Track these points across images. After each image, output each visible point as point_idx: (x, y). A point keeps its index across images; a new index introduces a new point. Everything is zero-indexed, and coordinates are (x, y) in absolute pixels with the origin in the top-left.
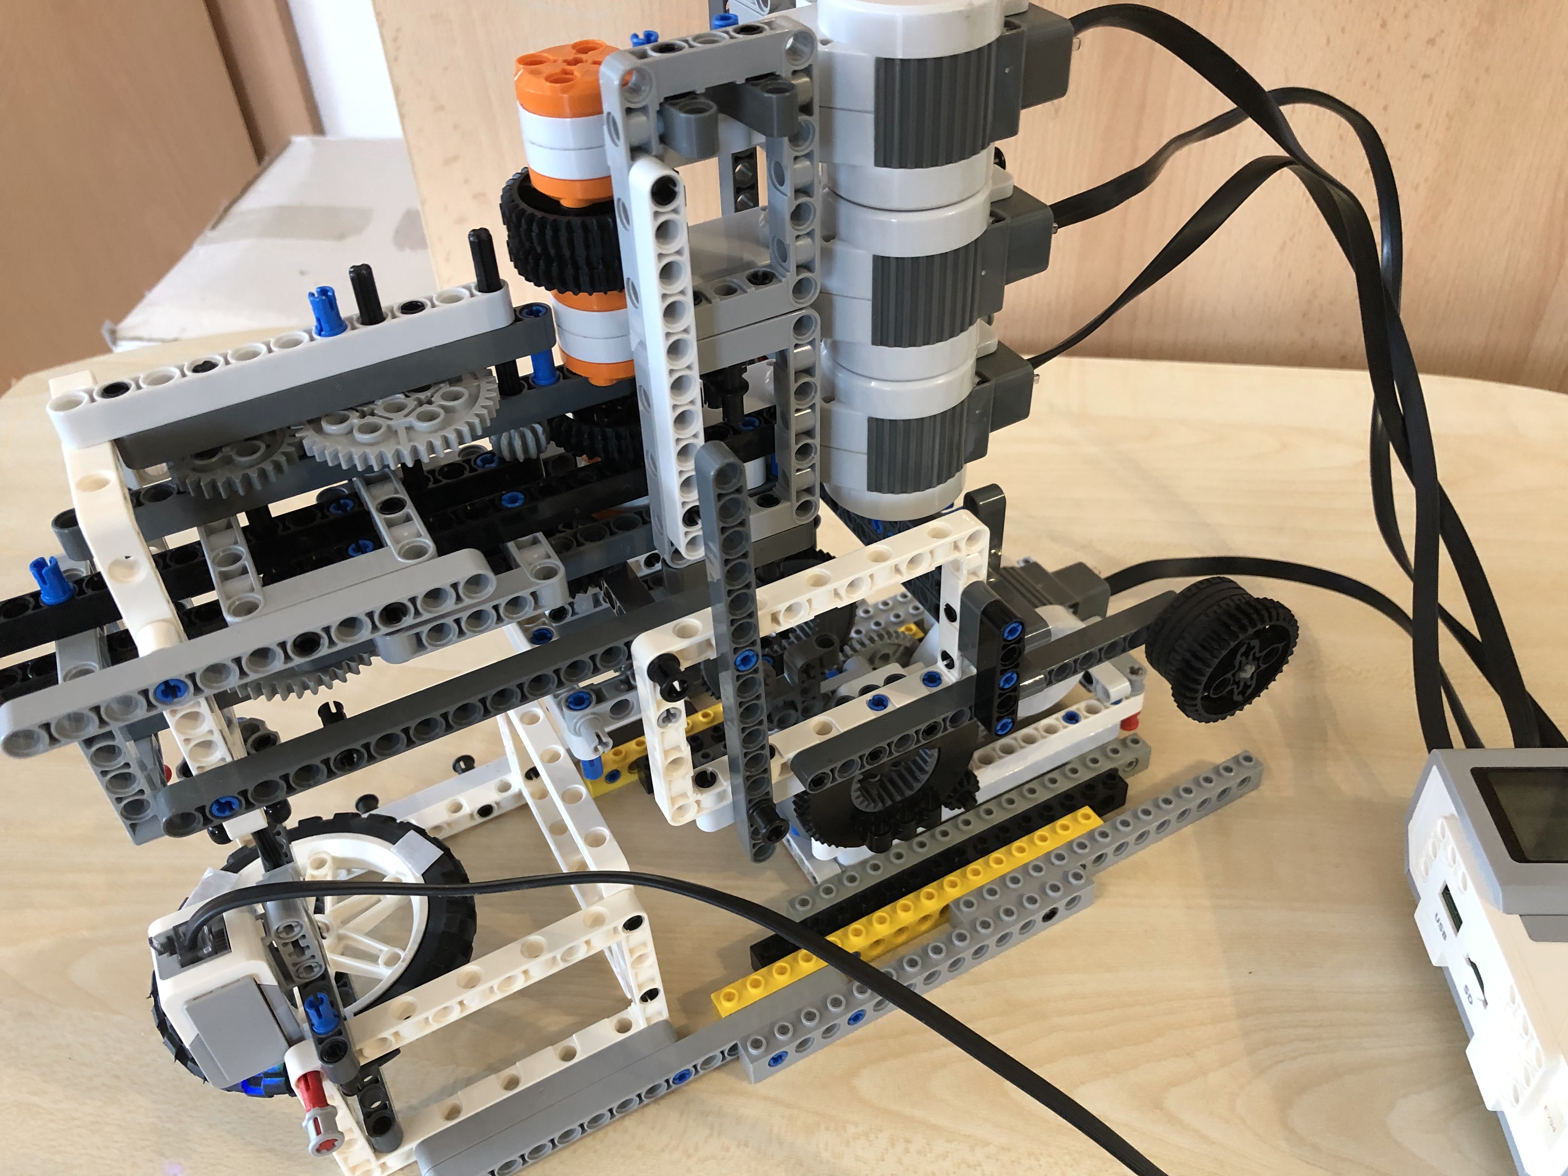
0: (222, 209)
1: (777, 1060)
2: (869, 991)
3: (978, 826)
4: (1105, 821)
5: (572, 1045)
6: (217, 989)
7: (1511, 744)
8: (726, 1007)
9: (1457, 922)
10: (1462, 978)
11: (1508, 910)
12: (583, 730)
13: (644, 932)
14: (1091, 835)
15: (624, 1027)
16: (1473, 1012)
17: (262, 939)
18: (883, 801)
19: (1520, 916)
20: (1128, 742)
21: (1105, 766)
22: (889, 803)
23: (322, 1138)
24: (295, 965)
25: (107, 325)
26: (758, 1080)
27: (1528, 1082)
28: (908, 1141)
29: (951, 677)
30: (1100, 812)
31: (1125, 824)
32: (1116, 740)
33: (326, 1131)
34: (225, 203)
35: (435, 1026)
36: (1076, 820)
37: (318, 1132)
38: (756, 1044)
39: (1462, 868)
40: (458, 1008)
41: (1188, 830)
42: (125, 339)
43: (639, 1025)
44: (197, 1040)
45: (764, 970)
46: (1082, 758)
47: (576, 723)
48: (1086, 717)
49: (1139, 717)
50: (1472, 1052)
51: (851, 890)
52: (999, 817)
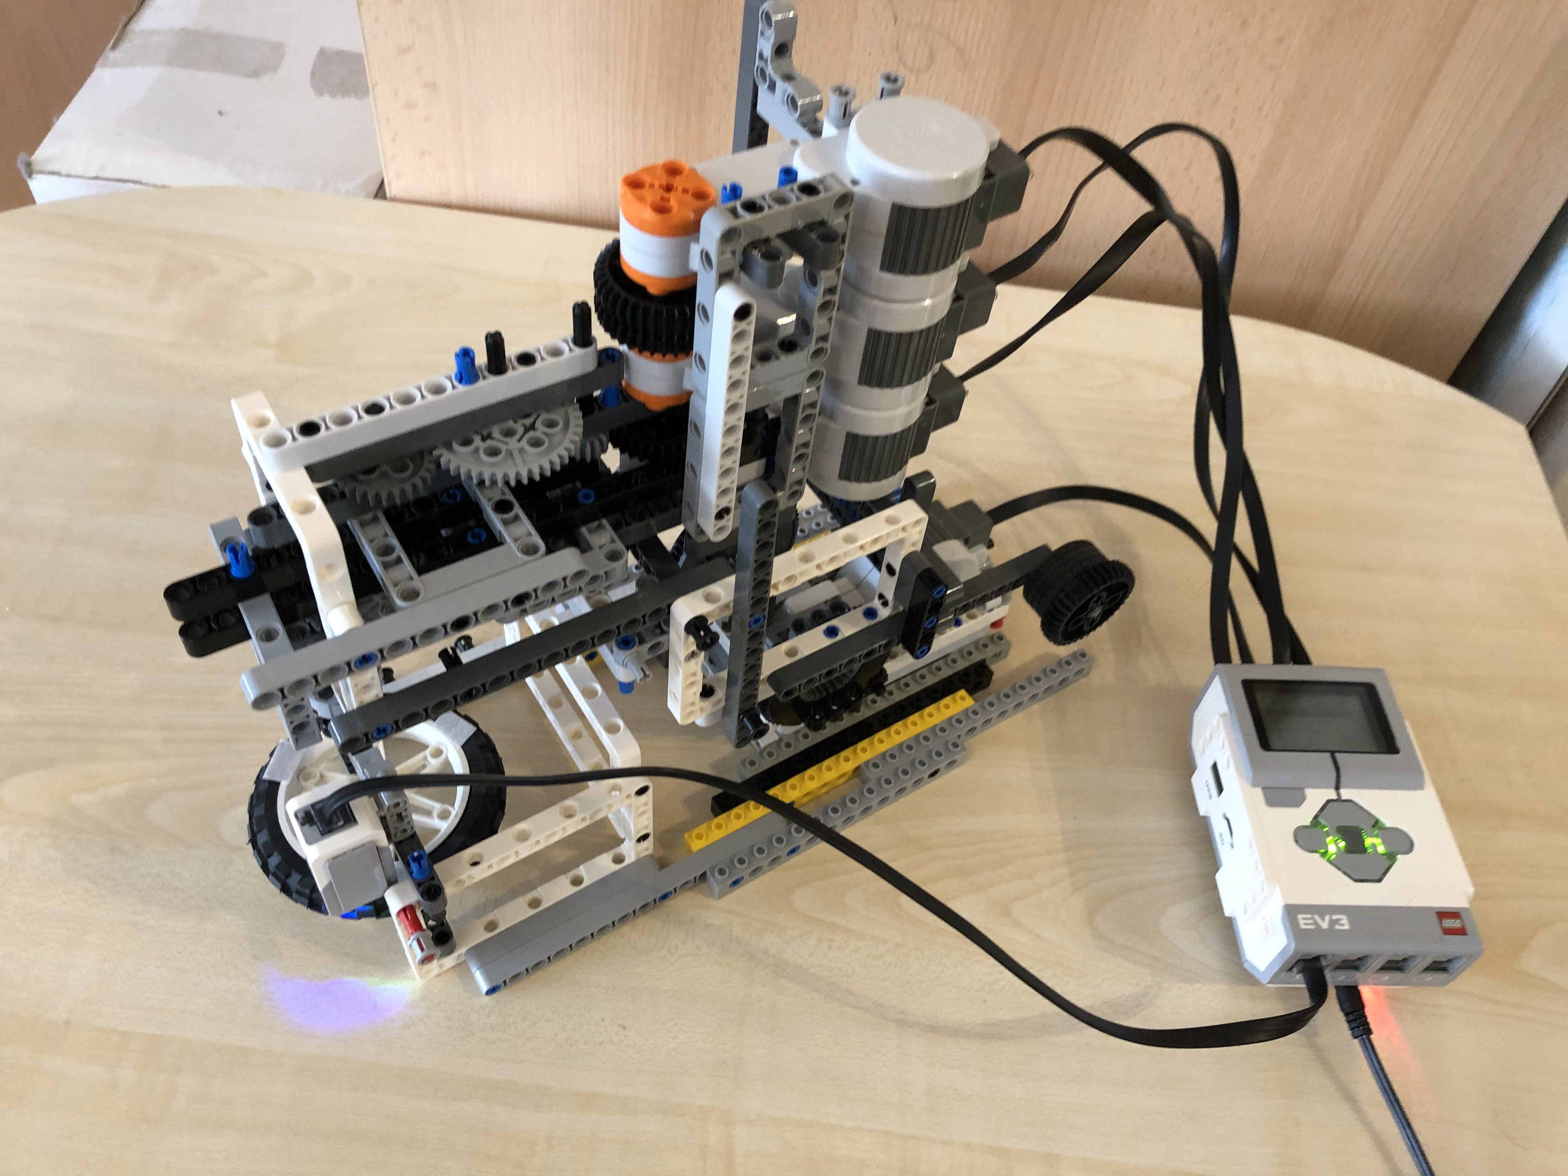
0: (120, 26)
1: (735, 883)
2: (804, 831)
3: (882, 704)
4: (976, 701)
5: (580, 873)
6: (349, 851)
7: (1270, 660)
8: (697, 845)
9: (1220, 789)
10: (1219, 827)
11: (1254, 784)
12: (629, 664)
13: (648, 797)
14: (966, 712)
15: (618, 859)
16: (1224, 851)
17: (377, 813)
18: (821, 693)
19: (1263, 788)
20: (995, 638)
21: (976, 658)
22: (825, 694)
23: (426, 953)
24: (395, 828)
25: (22, 157)
26: (720, 896)
27: (1254, 902)
28: (831, 941)
29: (884, 613)
30: (971, 692)
31: (991, 704)
32: (986, 636)
33: (428, 948)
34: (124, 19)
35: (496, 869)
36: (955, 701)
37: (422, 949)
38: (722, 872)
39: (1228, 753)
40: (514, 856)
41: (1035, 707)
42: (41, 172)
43: (630, 858)
44: (329, 886)
45: (724, 816)
46: (960, 651)
47: (624, 660)
48: (967, 622)
49: (1004, 620)
50: (1219, 876)
51: (787, 754)
52: (898, 696)
